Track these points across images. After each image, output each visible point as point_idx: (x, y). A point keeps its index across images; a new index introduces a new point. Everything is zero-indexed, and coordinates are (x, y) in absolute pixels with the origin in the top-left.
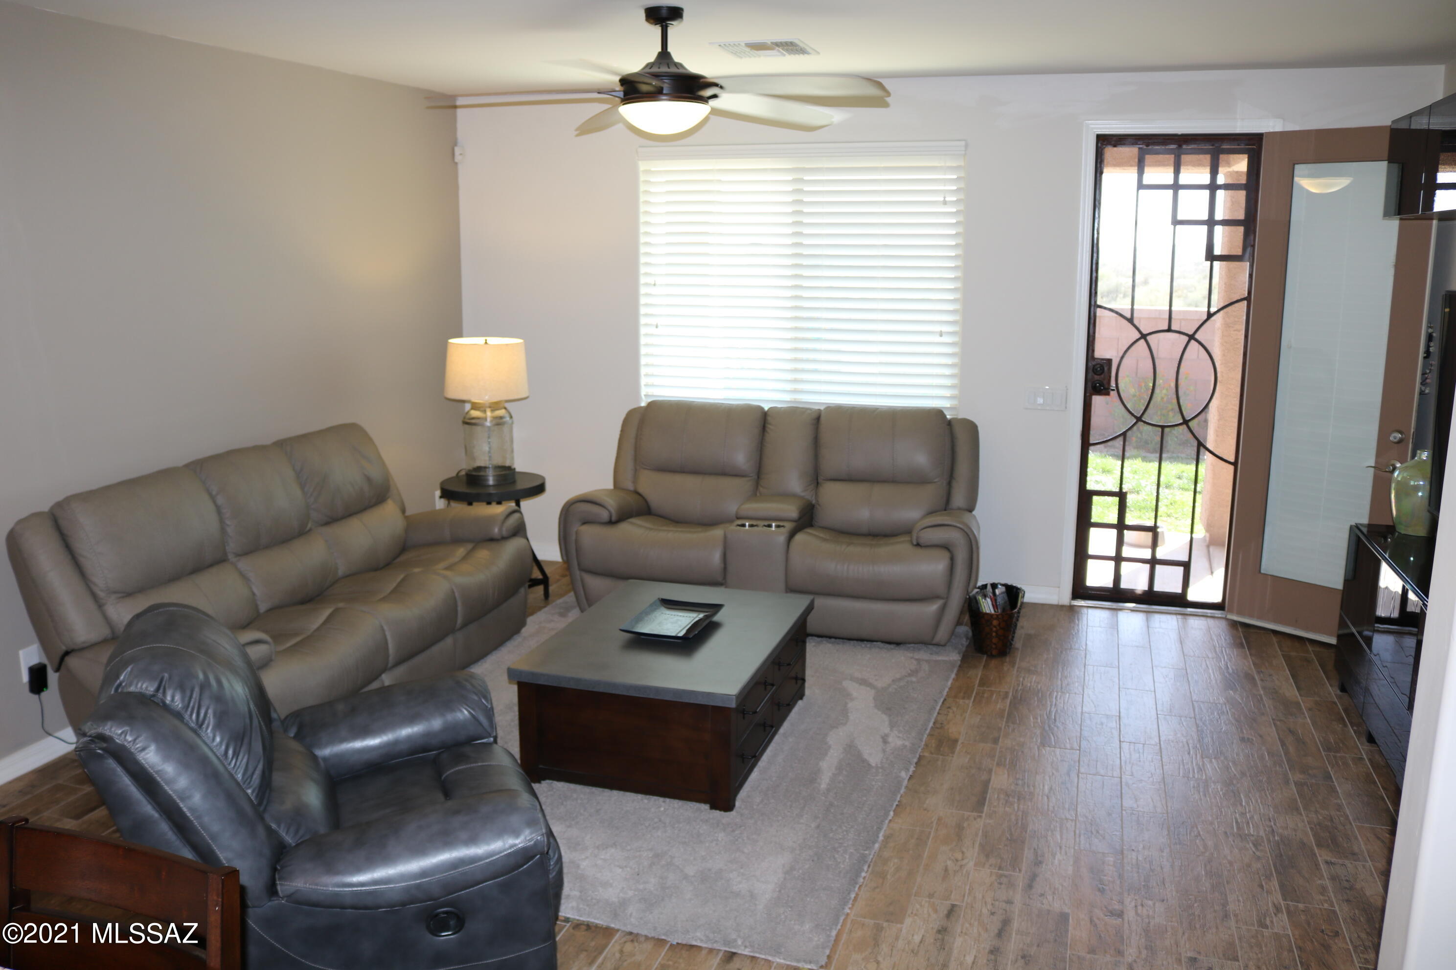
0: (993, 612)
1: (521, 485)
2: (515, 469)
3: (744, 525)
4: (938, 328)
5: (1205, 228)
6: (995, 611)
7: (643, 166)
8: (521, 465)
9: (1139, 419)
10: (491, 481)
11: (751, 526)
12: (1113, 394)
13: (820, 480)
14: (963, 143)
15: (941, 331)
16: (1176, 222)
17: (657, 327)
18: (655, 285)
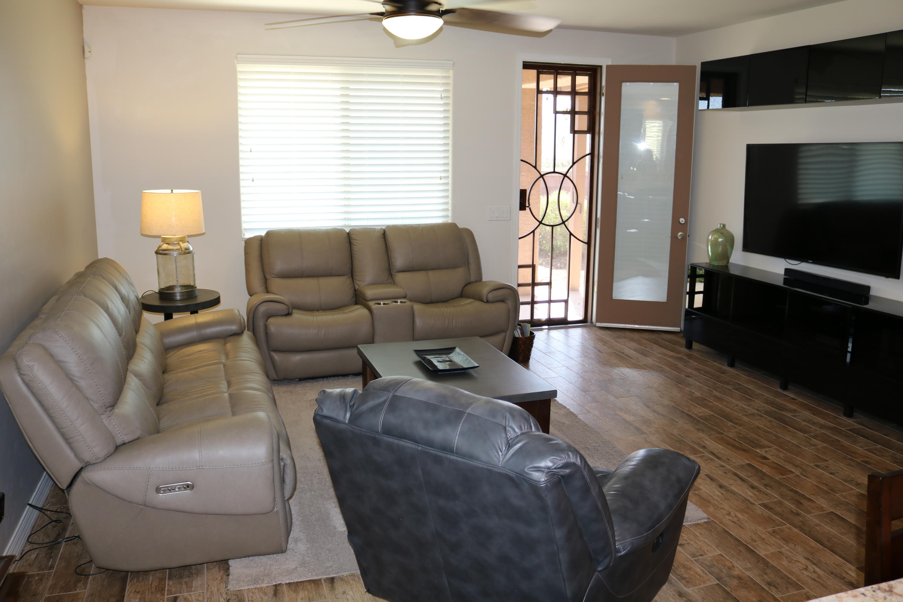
0: (521, 336)
1: (201, 299)
2: (196, 287)
3: (380, 304)
4: (439, 175)
5: (568, 116)
6: (522, 336)
7: (240, 68)
8: (200, 284)
9: (541, 223)
10: (178, 298)
11: (384, 304)
12: (527, 209)
13: (393, 273)
14: (452, 62)
15: (441, 177)
16: (556, 112)
17: (253, 181)
18: (251, 151)
